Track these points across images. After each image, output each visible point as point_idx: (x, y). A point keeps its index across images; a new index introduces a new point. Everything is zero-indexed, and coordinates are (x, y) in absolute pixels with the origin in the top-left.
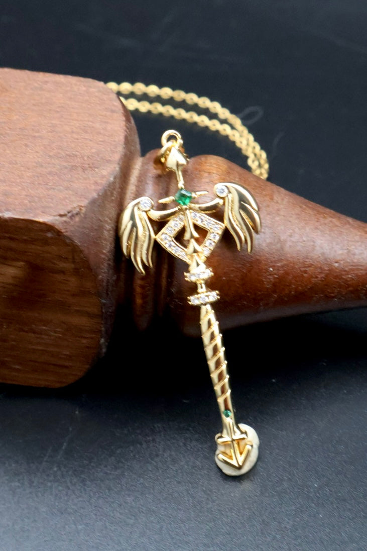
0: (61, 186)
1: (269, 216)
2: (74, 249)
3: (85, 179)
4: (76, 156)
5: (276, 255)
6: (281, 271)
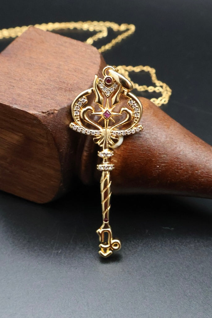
0: (50, 97)
2: (48, 132)
3: (64, 96)
5: (163, 159)
6: (164, 168)
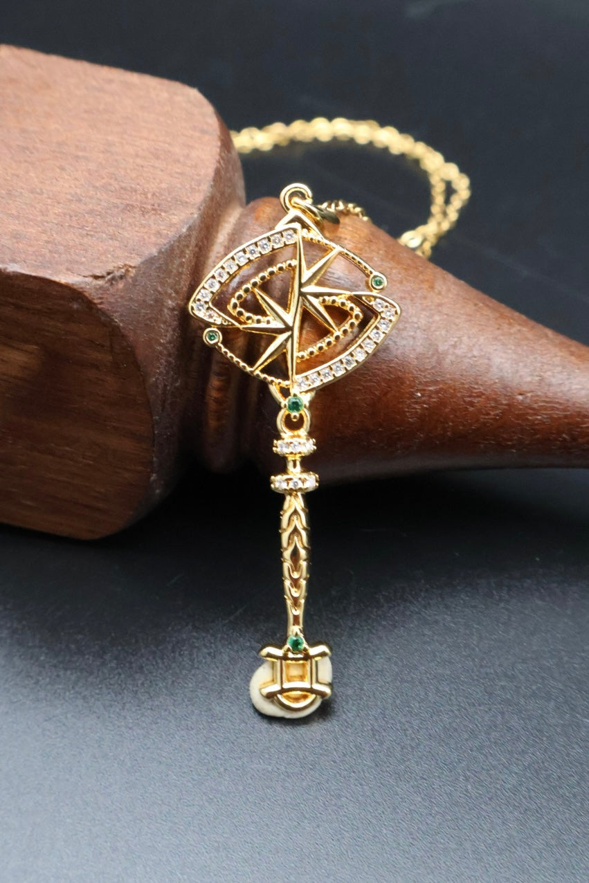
0: (105, 233)
1: (424, 313)
2: (114, 332)
3: (143, 226)
4: (136, 191)
5: (429, 374)
6: (434, 398)
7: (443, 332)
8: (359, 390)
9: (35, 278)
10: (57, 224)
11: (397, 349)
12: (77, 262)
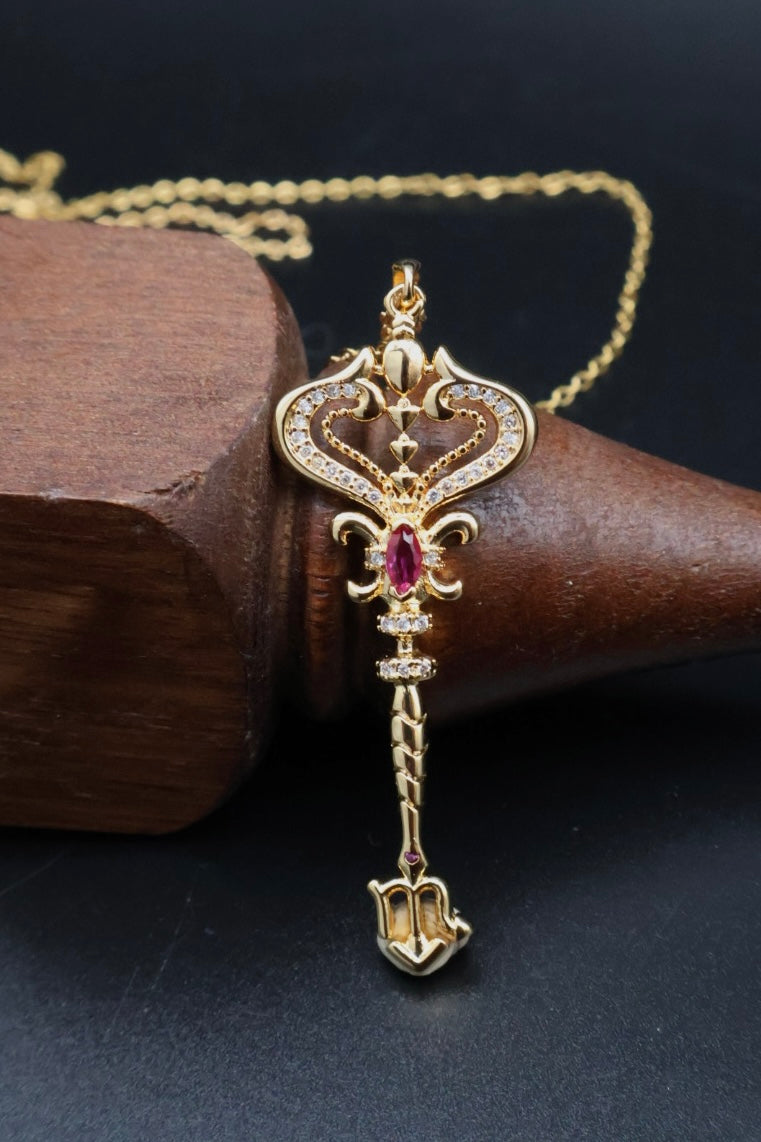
1: (561, 481)
4: (185, 379)
5: (579, 555)
6: (588, 585)
7: (589, 502)
8: (496, 587)
9: (88, 502)
10: (97, 433)
11: (535, 531)
12: (133, 476)
